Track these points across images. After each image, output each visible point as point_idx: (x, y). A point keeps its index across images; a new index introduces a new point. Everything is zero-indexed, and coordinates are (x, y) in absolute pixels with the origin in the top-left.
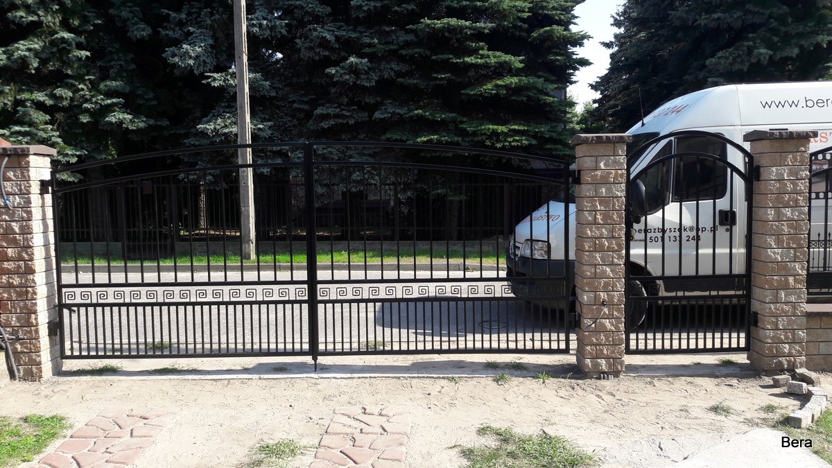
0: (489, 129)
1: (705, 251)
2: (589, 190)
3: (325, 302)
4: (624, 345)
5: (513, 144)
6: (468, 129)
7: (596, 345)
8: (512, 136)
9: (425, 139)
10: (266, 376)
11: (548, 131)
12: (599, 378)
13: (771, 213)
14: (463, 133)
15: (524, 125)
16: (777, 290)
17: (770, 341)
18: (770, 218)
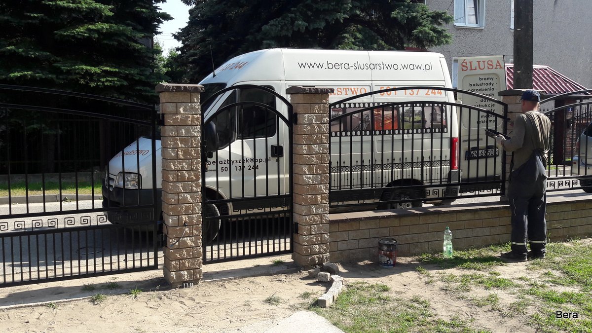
0: (83, 69)
1: (261, 177)
2: (172, 131)
4: (202, 257)
5: (106, 84)
6: (62, 67)
7: (179, 260)
8: (104, 77)
9: (19, 75)
12: (182, 287)
13: (305, 148)
14: (58, 71)
15: (116, 68)
16: (310, 205)
17: (306, 244)
18: (305, 152)
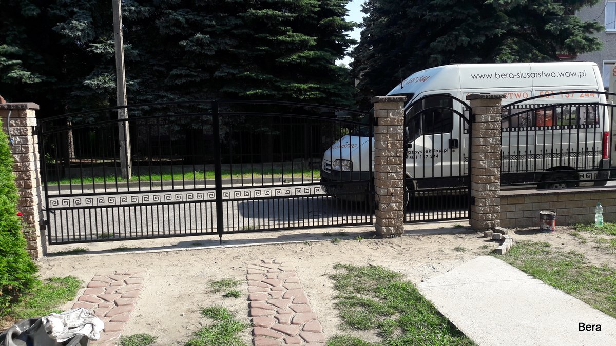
0: (295, 86)
1: (446, 163)
2: (384, 129)
3: (227, 201)
4: (403, 219)
5: (311, 96)
6: (282, 86)
7: (388, 219)
8: (309, 91)
9: (253, 92)
10: (190, 248)
11: (333, 88)
12: (390, 238)
13: (482, 140)
14: (278, 89)
15: (317, 84)
16: (485, 183)
17: (482, 212)
18: (481, 143)
